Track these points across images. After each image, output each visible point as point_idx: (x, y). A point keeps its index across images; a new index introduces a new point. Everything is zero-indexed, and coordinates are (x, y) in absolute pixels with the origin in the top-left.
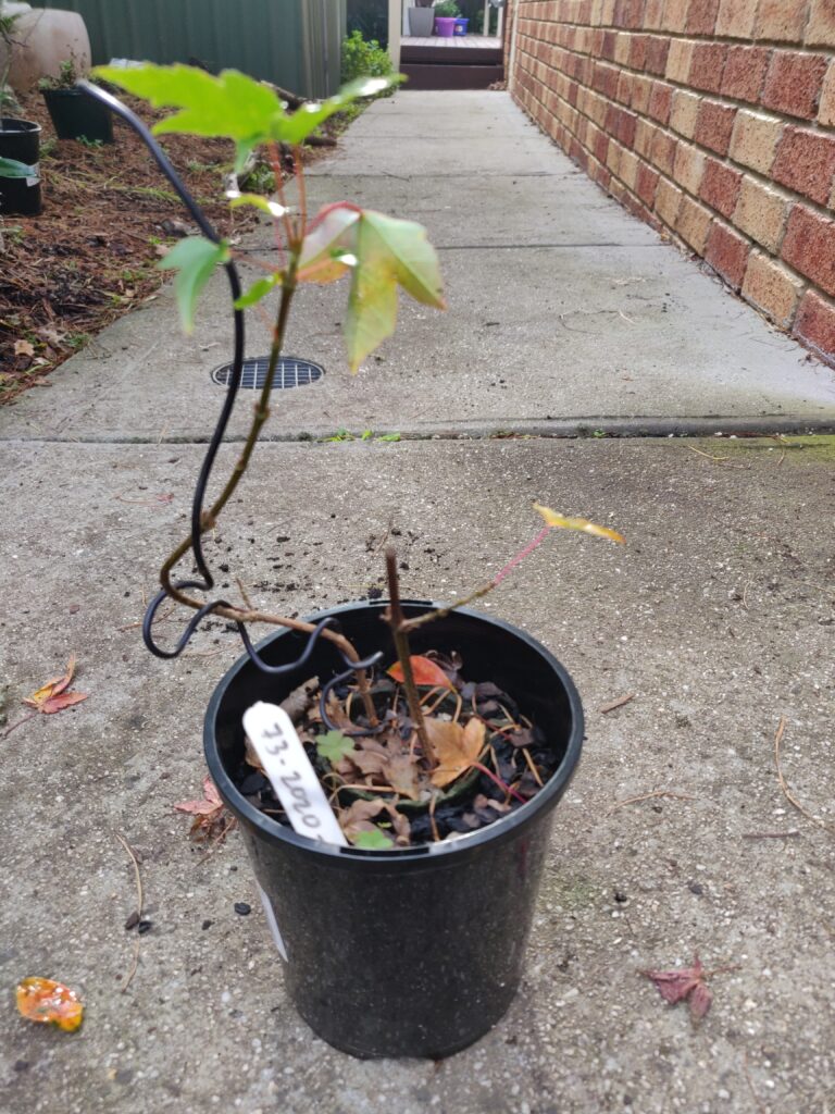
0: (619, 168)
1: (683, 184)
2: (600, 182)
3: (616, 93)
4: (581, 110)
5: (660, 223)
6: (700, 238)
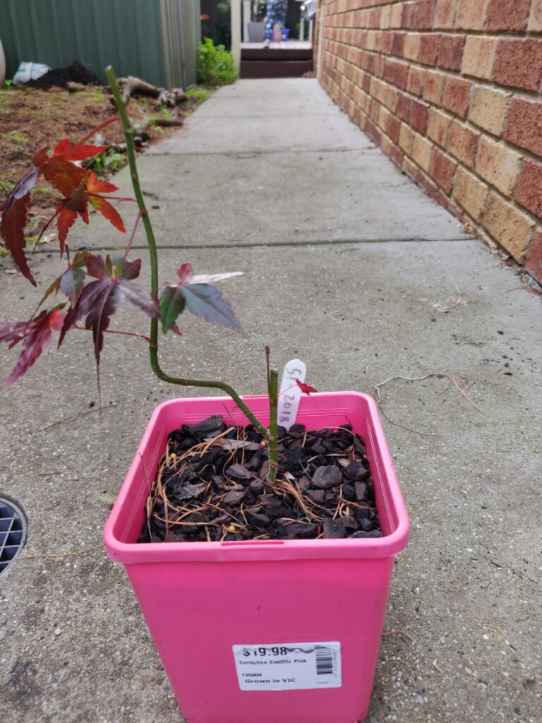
0: (412, 150)
1: (488, 179)
2: (393, 159)
3: (406, 84)
4: (374, 96)
5: (461, 211)
6: (517, 243)
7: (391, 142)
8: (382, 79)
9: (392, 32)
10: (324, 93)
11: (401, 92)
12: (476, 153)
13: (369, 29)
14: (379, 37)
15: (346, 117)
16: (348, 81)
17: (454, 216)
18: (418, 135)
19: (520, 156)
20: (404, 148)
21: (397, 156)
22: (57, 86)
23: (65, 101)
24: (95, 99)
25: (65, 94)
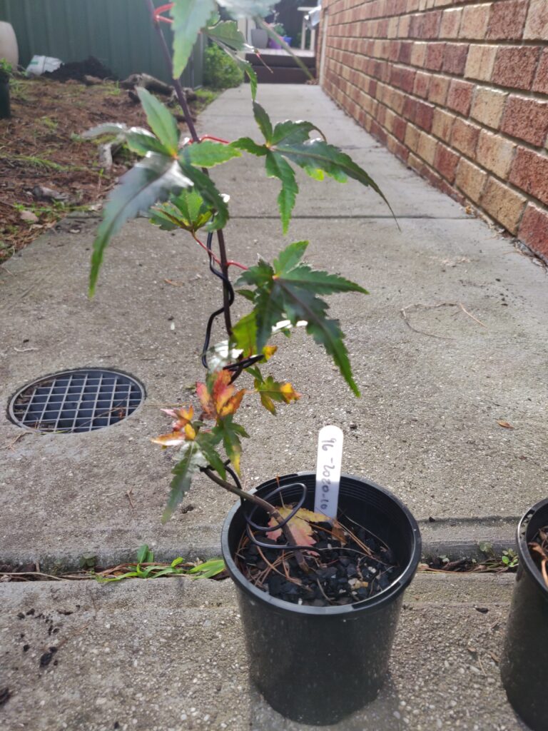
0: (417, 147)
1: (488, 167)
2: (399, 156)
3: (412, 88)
4: (380, 100)
5: (462, 197)
6: (512, 217)
7: (397, 141)
8: (389, 84)
9: (399, 41)
10: (328, 98)
11: (407, 95)
12: (476, 145)
13: (376, 38)
14: (386, 45)
15: (352, 120)
16: (354, 87)
17: (456, 201)
18: (423, 133)
19: (515, 144)
20: (410, 146)
21: (403, 154)
22: (73, 78)
23: (84, 93)
24: (112, 93)
25: (82, 87)
